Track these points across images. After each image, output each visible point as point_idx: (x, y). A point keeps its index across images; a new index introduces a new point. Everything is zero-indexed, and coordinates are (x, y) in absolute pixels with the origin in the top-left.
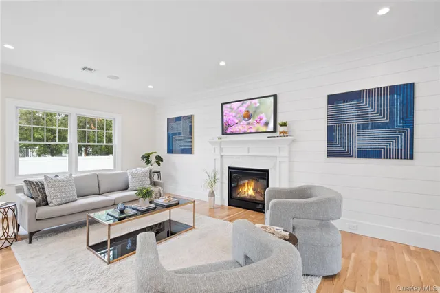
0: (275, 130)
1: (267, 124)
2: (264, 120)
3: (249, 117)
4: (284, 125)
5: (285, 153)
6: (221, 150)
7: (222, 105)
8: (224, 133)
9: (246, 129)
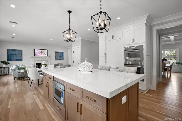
0: (47, 56)
1: (46, 55)
2: (45, 54)
3: (42, 53)
4: (49, 55)
5: (50, 60)
6: (34, 59)
7: (34, 49)
8: (34, 56)
9: (41, 55)
